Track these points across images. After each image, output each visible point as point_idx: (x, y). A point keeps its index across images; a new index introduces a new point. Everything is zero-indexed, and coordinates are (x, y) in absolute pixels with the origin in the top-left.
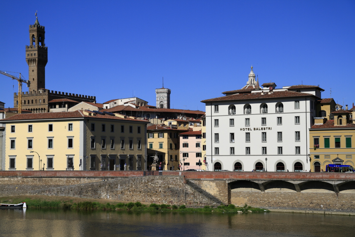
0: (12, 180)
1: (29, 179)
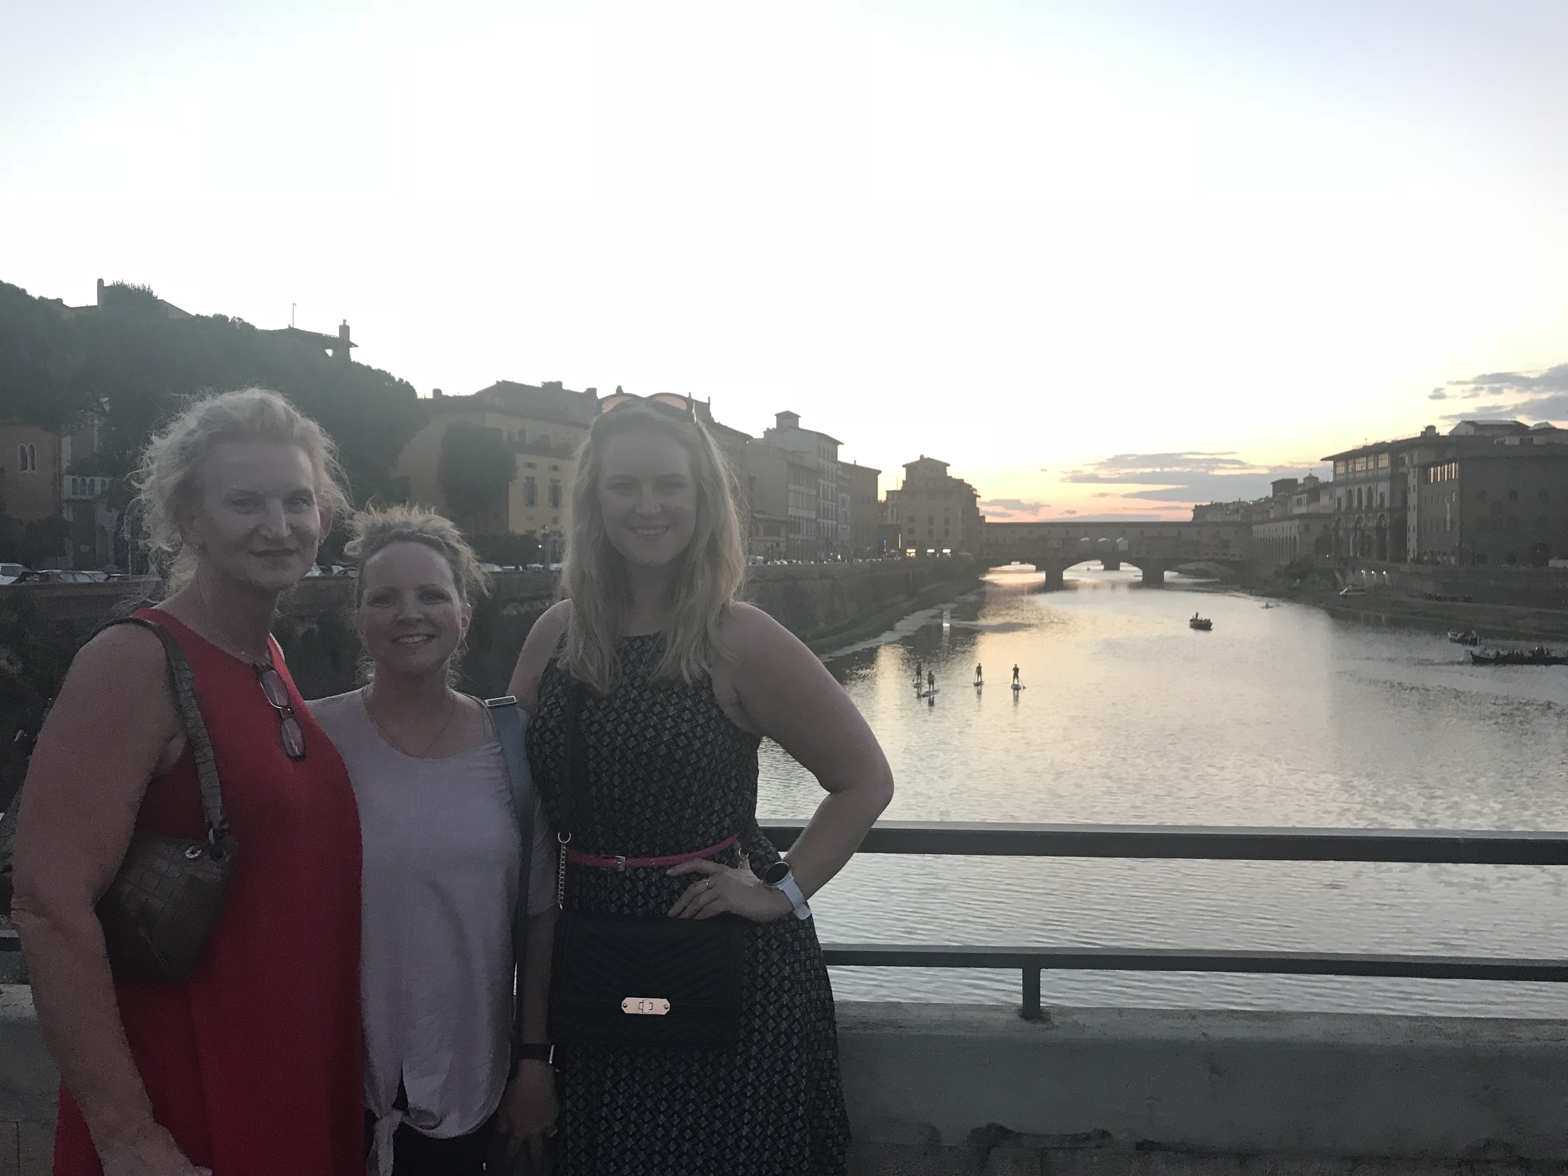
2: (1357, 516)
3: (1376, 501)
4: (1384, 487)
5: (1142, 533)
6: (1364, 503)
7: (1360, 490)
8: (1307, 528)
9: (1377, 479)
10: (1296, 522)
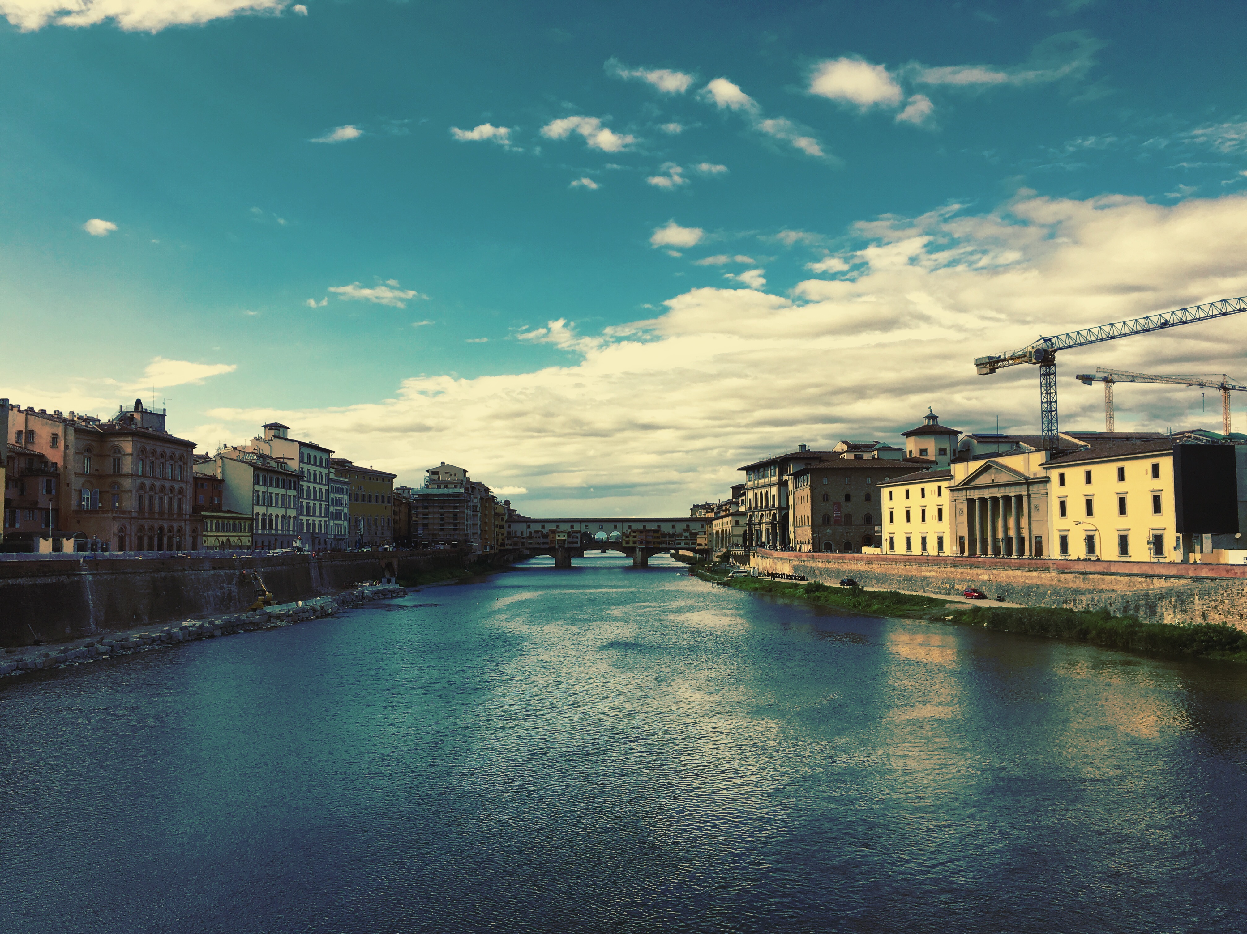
0: (1043, 576)
1: (1070, 577)
2: (760, 513)
3: (770, 503)
4: (774, 491)
5: (630, 527)
6: (764, 504)
7: (761, 493)
8: (737, 522)
9: (770, 485)
10: (730, 518)
